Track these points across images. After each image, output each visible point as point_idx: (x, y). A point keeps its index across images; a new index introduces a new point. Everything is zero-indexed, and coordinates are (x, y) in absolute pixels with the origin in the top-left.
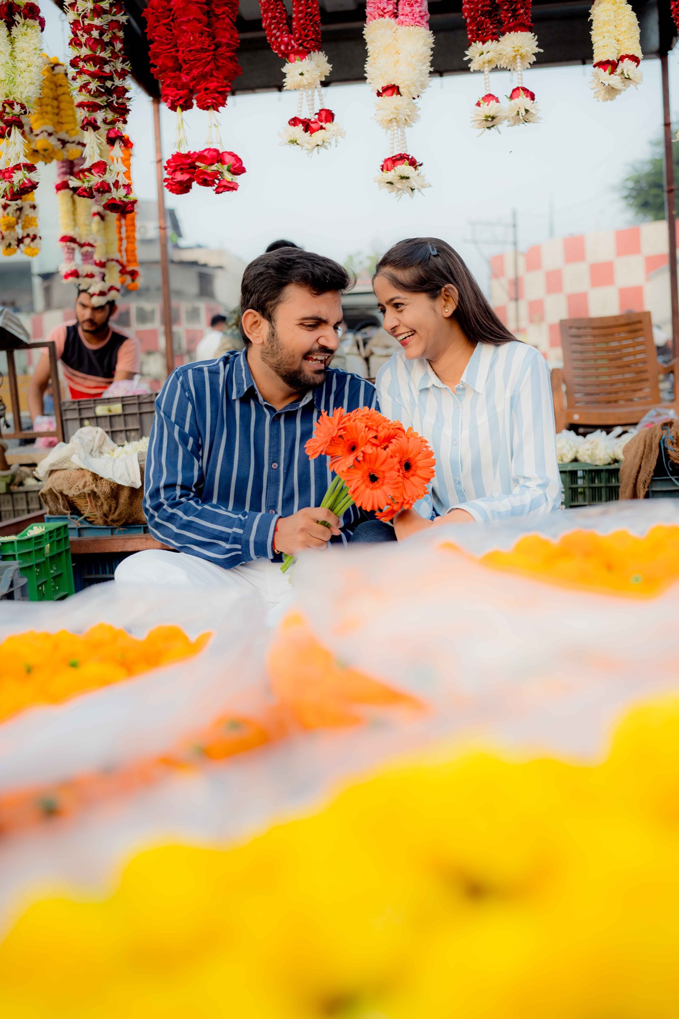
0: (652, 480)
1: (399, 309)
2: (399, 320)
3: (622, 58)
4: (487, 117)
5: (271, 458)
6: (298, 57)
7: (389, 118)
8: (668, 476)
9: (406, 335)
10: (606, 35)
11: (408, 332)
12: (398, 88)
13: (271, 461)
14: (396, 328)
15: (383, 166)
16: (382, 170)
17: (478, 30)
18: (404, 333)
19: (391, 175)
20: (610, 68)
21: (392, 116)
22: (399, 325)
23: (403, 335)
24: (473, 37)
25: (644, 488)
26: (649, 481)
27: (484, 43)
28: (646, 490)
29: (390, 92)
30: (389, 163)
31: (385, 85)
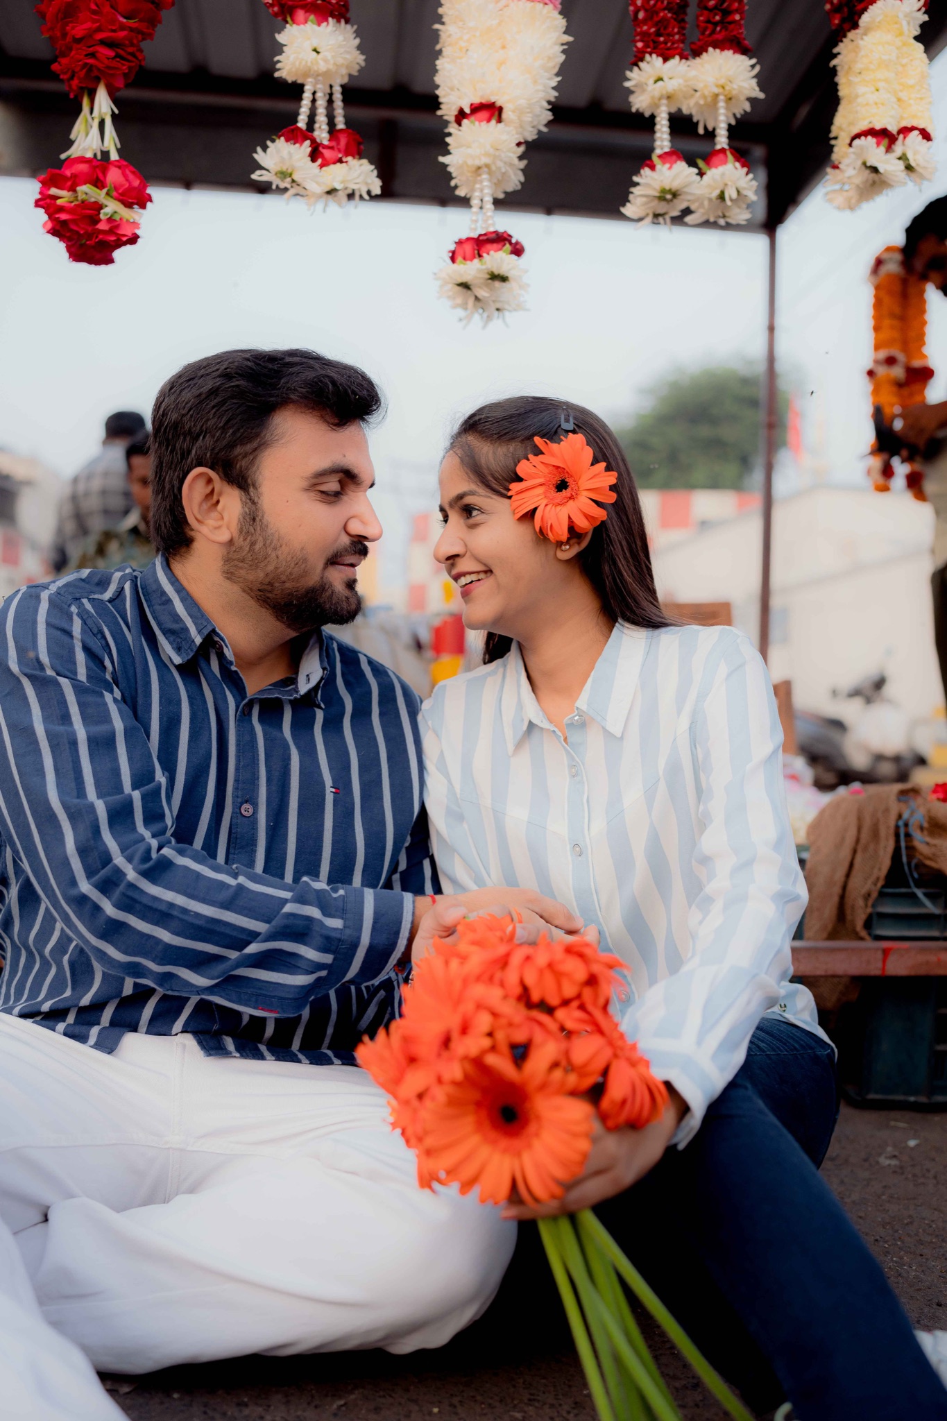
0: (882, 895)
1: (471, 521)
2: (466, 545)
3: (905, 131)
4: (664, 191)
5: (240, 793)
6: (312, 17)
7: (478, 163)
8: (909, 887)
9: (474, 577)
10: (881, 85)
11: (478, 572)
12: (500, 109)
13: (239, 800)
14: (458, 560)
15: (453, 253)
16: (453, 259)
17: (658, 34)
18: (470, 573)
19: (472, 270)
20: (886, 142)
21: (484, 160)
22: (464, 556)
23: (468, 576)
24: (646, 46)
25: (866, 906)
26: (875, 895)
27: (665, 60)
28: (869, 910)
29: (484, 114)
30: (468, 248)
31: (477, 100)
